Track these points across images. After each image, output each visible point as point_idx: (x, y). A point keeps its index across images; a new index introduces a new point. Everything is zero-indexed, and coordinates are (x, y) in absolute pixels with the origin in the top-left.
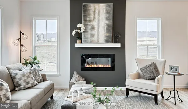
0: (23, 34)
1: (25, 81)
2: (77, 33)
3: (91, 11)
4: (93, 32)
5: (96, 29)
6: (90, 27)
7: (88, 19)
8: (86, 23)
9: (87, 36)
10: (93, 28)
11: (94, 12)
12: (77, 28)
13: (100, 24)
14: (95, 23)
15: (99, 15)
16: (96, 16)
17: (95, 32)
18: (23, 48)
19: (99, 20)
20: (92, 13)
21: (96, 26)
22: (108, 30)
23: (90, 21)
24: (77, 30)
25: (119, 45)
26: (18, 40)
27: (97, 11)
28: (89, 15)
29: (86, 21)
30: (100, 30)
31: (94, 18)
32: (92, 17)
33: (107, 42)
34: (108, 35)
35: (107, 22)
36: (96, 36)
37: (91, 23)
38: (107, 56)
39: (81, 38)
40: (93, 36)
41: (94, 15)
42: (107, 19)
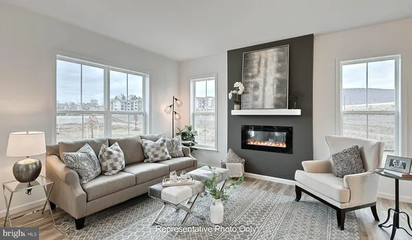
0: (176, 99)
1: (153, 153)
2: (234, 95)
3: (255, 61)
4: (257, 93)
5: (261, 88)
6: (252, 86)
7: (250, 74)
8: (248, 81)
9: (247, 99)
10: (256, 87)
11: (259, 63)
12: (235, 89)
13: (267, 80)
14: (260, 80)
15: (266, 66)
16: (262, 69)
17: (259, 93)
18: (177, 116)
19: (265, 74)
20: (256, 65)
21: (261, 84)
22: (279, 88)
23: (253, 77)
24: (234, 92)
25: (298, 112)
26: (171, 106)
27: (263, 61)
28: (252, 67)
29: (247, 77)
30: (266, 90)
31: (259, 71)
32: (255, 70)
33: (277, 106)
34: (279, 95)
35: (278, 75)
36: (260, 99)
37: (254, 80)
38: (280, 129)
39: (239, 103)
40: (256, 98)
41: (259, 66)
42: (279, 70)
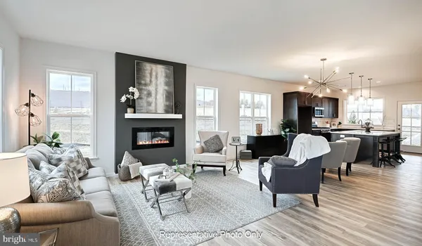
0: (33, 95)
2: (128, 99)
3: (147, 72)
4: (150, 99)
5: (153, 95)
6: (145, 93)
7: (143, 82)
8: (141, 87)
9: (142, 104)
10: (149, 94)
11: (151, 74)
12: (129, 93)
13: (158, 90)
14: (152, 88)
15: (157, 78)
16: (153, 79)
17: (152, 99)
18: (33, 119)
19: (157, 85)
20: (148, 75)
21: (153, 92)
22: (168, 98)
23: (146, 85)
24: (127, 96)
25: (180, 116)
26: (27, 105)
27: (154, 74)
28: (144, 76)
29: (140, 84)
30: (158, 97)
31: (151, 81)
32: (148, 80)
33: (167, 112)
34: (168, 103)
35: (166, 88)
36: (153, 105)
37: (147, 88)
38: (166, 129)
39: (134, 107)
40: (149, 104)
41: (151, 77)
42: (167, 84)
